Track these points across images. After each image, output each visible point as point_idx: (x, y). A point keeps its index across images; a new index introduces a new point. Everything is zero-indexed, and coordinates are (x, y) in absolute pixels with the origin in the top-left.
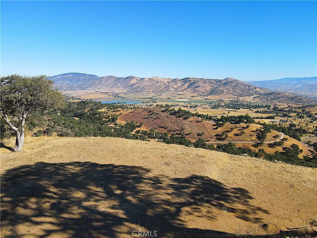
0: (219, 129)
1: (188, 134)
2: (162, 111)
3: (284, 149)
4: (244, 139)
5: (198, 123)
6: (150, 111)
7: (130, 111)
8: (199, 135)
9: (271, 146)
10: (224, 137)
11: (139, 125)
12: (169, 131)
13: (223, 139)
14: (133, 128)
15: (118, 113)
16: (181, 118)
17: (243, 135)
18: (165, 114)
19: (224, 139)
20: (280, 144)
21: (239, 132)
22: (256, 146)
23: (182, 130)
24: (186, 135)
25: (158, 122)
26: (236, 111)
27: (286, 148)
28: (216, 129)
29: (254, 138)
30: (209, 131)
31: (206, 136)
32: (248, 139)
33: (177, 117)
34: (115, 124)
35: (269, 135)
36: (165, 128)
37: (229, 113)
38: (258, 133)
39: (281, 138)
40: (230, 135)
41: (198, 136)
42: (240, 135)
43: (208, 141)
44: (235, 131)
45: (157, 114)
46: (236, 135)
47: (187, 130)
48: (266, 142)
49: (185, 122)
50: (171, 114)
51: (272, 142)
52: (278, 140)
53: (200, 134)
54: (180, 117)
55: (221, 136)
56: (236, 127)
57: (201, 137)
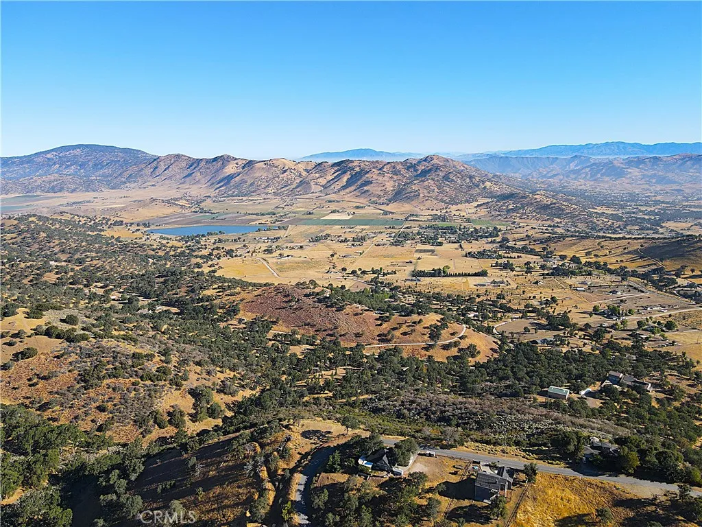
0: (385, 325)
1: (344, 335)
2: (306, 296)
3: (460, 350)
4: (415, 340)
5: (356, 317)
6: (288, 295)
7: (256, 293)
8: (357, 335)
9: (446, 347)
10: (389, 337)
11: (275, 320)
12: (318, 331)
13: (388, 341)
14: (267, 326)
15: (238, 298)
16: (334, 309)
17: (414, 334)
18: (310, 301)
19: (390, 340)
20: (456, 344)
21: (408, 330)
22: (426, 349)
23: (336, 328)
24: (341, 336)
25: (302, 314)
26: (433, 251)
27: (462, 349)
28: (381, 325)
29: (426, 337)
30: (371, 328)
31: (367, 337)
32: (419, 340)
33: (327, 307)
34: (240, 321)
35: (444, 333)
36: (313, 326)
37: (419, 259)
38: (432, 330)
39: (460, 336)
40: (397, 333)
41: (356, 337)
42: (409, 334)
43: (370, 345)
44: (404, 329)
45: (298, 300)
46: (405, 334)
47: (343, 327)
48: (440, 343)
49: (340, 315)
50: (319, 301)
51: (447, 342)
52: (456, 339)
53: (358, 333)
54: (331, 306)
55: (385, 335)
56: (406, 322)
57: (361, 338)
